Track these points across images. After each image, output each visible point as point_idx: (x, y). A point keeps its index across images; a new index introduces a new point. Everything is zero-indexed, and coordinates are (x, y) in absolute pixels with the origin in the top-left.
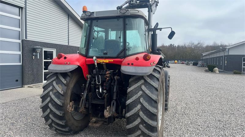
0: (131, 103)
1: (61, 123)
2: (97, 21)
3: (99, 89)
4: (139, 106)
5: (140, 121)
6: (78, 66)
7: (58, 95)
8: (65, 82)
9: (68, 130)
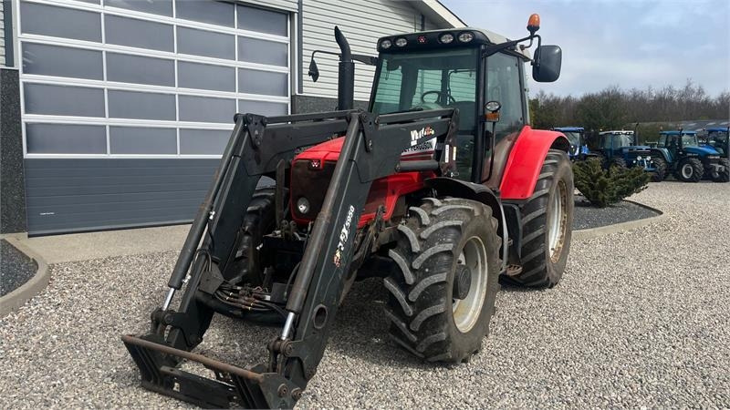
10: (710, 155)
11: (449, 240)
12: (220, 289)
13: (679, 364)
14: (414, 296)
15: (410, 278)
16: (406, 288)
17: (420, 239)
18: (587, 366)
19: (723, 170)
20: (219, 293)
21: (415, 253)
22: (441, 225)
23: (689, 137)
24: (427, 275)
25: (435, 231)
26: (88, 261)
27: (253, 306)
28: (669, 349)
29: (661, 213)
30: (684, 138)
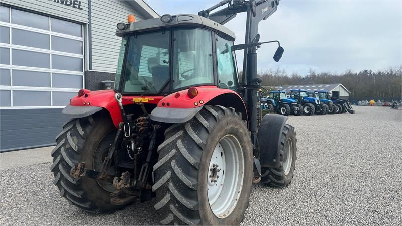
0: (159, 168)
1: (76, 195)
2: (136, 37)
3: (130, 144)
4: (168, 174)
5: (170, 199)
6: (101, 109)
7: (70, 151)
8: (82, 133)
9: (89, 206)
10: (293, 103)
13: (312, 211)
18: (272, 217)
19: (299, 110)
28: (305, 204)
30: (282, 94)
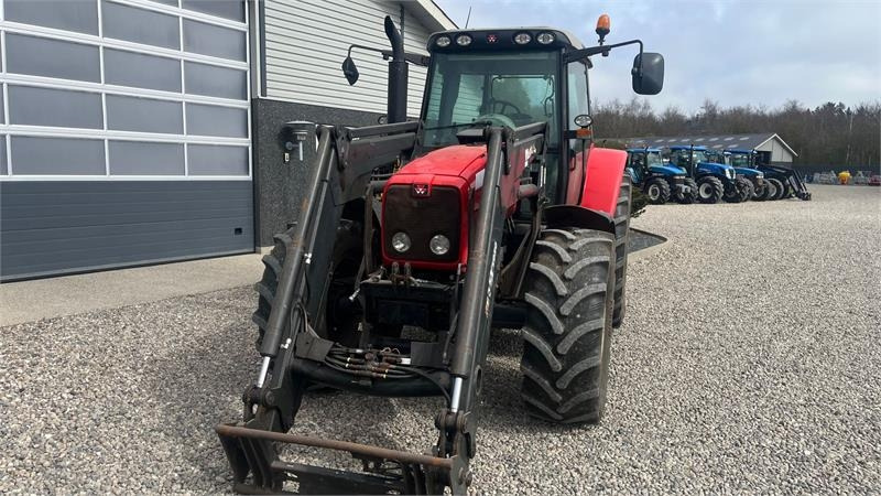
10: (675, 175)
11: (596, 279)
12: (330, 354)
14: (564, 348)
15: (559, 327)
16: (553, 338)
17: (564, 278)
19: (689, 191)
20: (329, 359)
21: (562, 297)
22: (586, 261)
23: (654, 156)
24: (579, 322)
25: (582, 269)
26: (15, 326)
27: (389, 373)
29: (665, 240)
30: (650, 156)
